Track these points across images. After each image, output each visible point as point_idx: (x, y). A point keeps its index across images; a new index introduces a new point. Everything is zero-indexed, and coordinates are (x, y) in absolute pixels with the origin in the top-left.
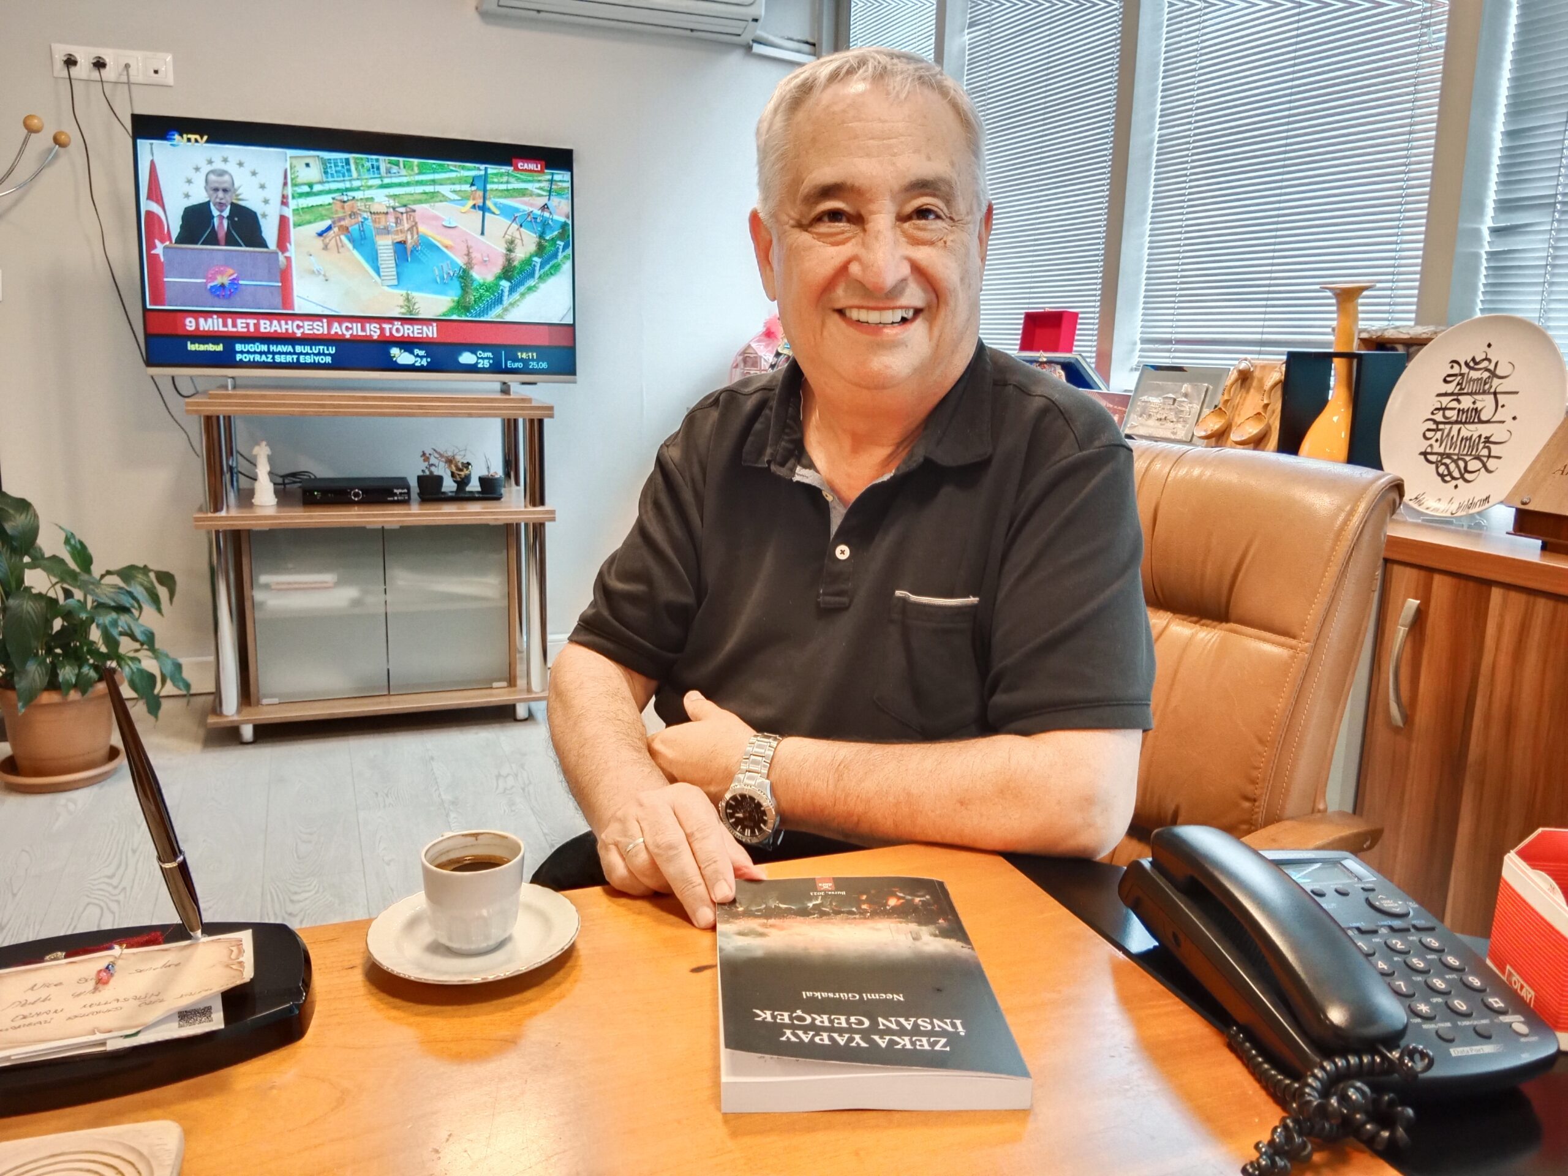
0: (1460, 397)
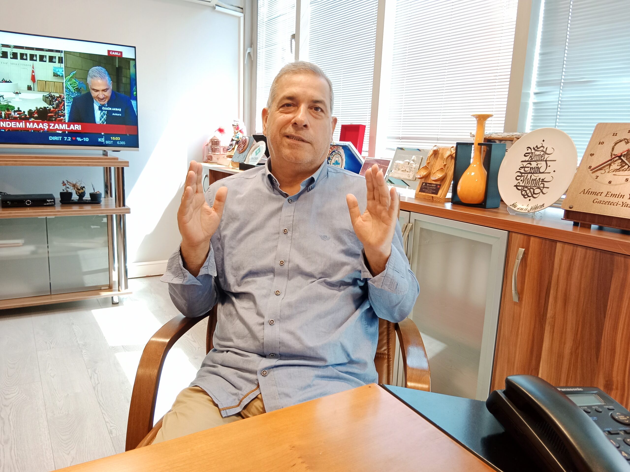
0: (531, 163)
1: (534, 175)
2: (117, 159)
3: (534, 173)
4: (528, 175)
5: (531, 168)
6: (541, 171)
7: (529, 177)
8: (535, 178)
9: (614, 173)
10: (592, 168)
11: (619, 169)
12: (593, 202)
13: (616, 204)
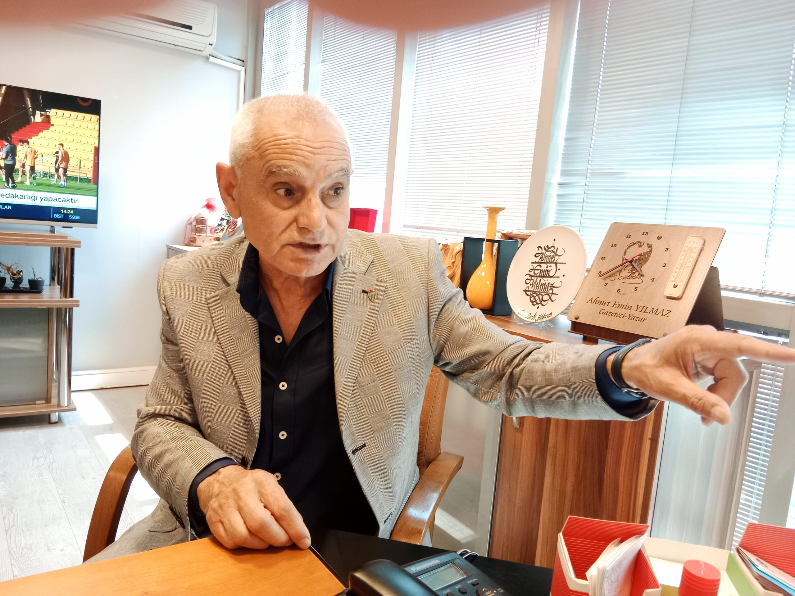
0: (541, 264)
1: (544, 278)
2: (66, 237)
3: (543, 277)
4: (537, 279)
5: (541, 270)
6: (551, 274)
7: (538, 281)
8: (544, 282)
9: (624, 280)
10: (602, 273)
11: (628, 276)
12: (600, 313)
13: (623, 316)
